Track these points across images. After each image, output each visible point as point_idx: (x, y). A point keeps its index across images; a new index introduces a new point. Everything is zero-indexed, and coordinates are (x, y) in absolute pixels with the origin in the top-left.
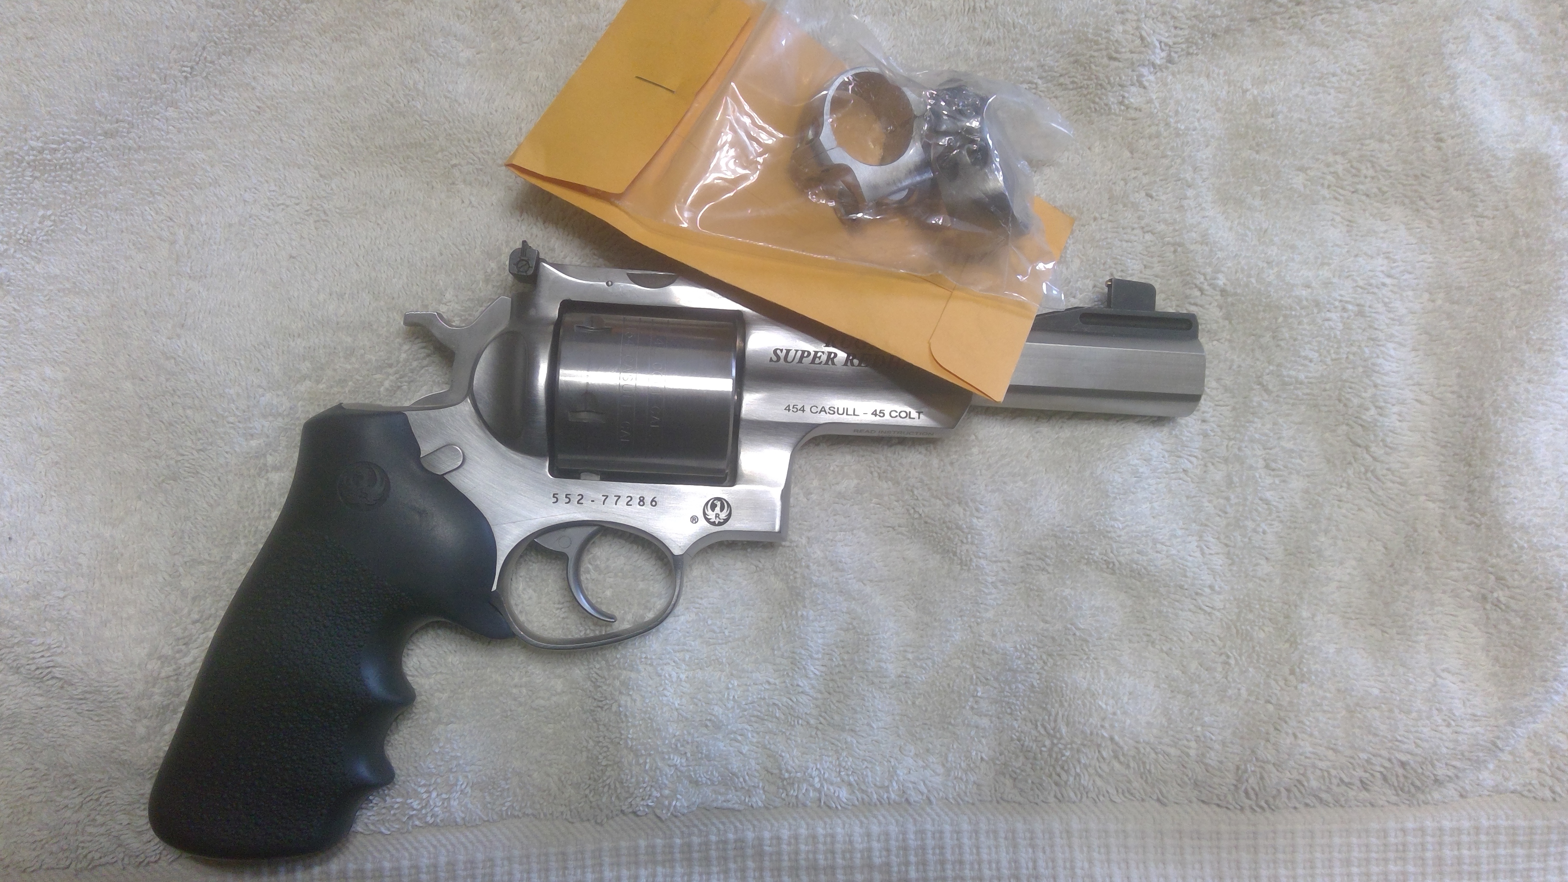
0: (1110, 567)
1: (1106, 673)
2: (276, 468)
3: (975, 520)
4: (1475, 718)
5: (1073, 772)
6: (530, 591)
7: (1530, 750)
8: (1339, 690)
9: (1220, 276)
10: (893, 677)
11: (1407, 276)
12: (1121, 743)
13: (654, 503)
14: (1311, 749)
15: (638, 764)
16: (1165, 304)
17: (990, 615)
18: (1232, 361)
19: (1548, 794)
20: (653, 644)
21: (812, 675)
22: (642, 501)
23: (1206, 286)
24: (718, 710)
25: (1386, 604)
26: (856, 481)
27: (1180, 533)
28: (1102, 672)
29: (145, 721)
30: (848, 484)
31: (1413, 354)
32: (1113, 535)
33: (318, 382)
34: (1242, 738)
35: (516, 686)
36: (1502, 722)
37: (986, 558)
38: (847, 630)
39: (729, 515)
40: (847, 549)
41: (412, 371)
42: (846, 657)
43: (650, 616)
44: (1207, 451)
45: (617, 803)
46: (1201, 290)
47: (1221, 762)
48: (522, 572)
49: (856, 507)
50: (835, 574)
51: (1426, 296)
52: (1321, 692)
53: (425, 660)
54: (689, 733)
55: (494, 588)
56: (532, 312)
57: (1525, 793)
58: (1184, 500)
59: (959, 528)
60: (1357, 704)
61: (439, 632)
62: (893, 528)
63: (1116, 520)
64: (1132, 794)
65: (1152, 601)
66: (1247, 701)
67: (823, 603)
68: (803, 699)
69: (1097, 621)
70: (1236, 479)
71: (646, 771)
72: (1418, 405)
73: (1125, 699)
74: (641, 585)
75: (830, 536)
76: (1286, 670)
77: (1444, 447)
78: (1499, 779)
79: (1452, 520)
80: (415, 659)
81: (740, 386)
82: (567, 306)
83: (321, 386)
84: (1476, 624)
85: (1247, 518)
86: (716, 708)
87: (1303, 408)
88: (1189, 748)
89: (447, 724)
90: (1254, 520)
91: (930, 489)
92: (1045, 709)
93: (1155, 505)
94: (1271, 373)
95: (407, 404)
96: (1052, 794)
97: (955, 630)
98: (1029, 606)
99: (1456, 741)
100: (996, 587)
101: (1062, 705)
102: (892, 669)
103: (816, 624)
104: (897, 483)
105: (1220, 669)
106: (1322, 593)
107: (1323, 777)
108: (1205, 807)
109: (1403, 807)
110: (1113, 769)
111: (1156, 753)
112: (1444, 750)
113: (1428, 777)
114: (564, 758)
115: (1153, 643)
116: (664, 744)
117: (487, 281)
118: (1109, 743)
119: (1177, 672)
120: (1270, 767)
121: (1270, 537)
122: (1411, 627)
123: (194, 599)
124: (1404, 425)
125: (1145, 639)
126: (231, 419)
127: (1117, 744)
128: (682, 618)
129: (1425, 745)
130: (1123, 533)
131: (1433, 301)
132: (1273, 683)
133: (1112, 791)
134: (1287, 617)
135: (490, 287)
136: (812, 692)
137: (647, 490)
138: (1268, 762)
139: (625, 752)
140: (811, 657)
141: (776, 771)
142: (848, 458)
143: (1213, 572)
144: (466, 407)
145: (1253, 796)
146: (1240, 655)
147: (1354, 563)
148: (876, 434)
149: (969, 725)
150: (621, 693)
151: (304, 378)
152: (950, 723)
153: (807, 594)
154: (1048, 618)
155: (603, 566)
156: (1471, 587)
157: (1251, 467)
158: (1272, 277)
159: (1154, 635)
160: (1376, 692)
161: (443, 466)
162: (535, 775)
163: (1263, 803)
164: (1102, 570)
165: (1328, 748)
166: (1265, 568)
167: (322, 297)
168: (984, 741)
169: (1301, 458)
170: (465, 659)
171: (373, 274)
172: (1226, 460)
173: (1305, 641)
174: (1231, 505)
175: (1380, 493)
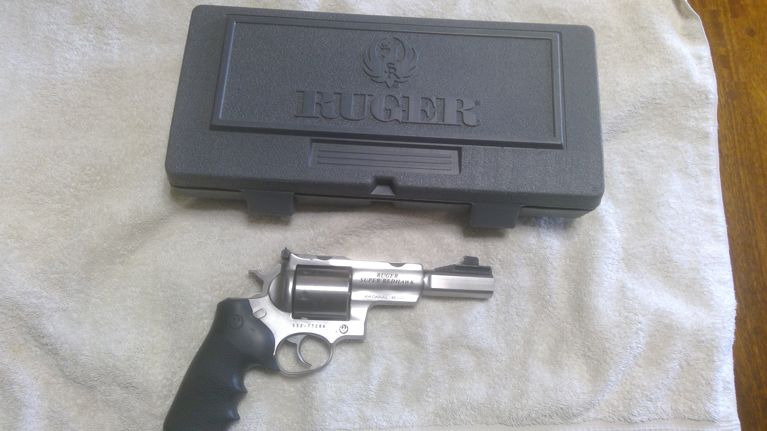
0: (468, 347)
1: (469, 383)
2: (206, 318)
3: (425, 333)
4: (584, 393)
5: (458, 414)
6: (284, 358)
7: (605, 406)
8: (540, 385)
9: (498, 256)
10: (400, 385)
11: (557, 254)
12: (473, 404)
13: (324, 326)
14: (532, 404)
15: (318, 414)
16: (482, 263)
17: (431, 364)
18: (505, 281)
19: (612, 420)
20: (323, 374)
21: (374, 385)
22: (320, 326)
23: (494, 259)
24: (344, 396)
25: (555, 357)
26: (388, 321)
27: (490, 336)
28: (468, 383)
29: (160, 400)
30: (385, 322)
31: (561, 278)
32: (469, 337)
33: (220, 291)
34: (511, 401)
35: (279, 390)
36: (592, 395)
37: (429, 345)
38: (386, 370)
39: (347, 330)
40: (385, 343)
41: (249, 288)
42: (385, 378)
43: (322, 365)
44: (498, 310)
45: (311, 427)
46: (493, 260)
47: (504, 409)
48: (281, 352)
49: (388, 329)
50: (382, 351)
51: (564, 260)
52: (534, 386)
53: (249, 381)
54: (335, 404)
55: (274, 354)
56: (288, 268)
57: (604, 420)
58: (492, 326)
59: (420, 335)
60: (546, 389)
61: (255, 372)
62: (400, 336)
63: (470, 332)
64: (477, 422)
65: (483, 359)
66: (512, 389)
67: (378, 361)
68: (372, 393)
69: (466, 365)
70: (507, 319)
71: (320, 416)
72: (563, 295)
73: (475, 391)
74: (319, 355)
75: (380, 339)
76: (524, 379)
77: (571, 307)
78: (596, 415)
79: (574, 330)
80: (246, 381)
81: (350, 290)
82: (298, 266)
83: (221, 293)
84: (583, 364)
85: (511, 331)
86: (343, 395)
87: (527, 296)
88: (494, 405)
89: (256, 402)
90: (514, 332)
91: (411, 323)
92: (450, 395)
93: (482, 327)
94: (516, 285)
95: (249, 297)
96: (452, 422)
97: (420, 369)
98: (444, 361)
99: (578, 401)
100: (433, 355)
101: (455, 394)
102: (400, 382)
103: (376, 367)
104: (401, 321)
105: (504, 380)
106: (536, 355)
107: (536, 413)
108: (501, 425)
109: (565, 425)
110: (471, 413)
111: (484, 407)
112: (574, 404)
113: (570, 413)
114: (294, 414)
115: (484, 373)
116: (326, 407)
117: (273, 259)
118: (469, 404)
119: (491, 382)
120: (520, 410)
121: (519, 337)
122: (562, 365)
123: (179, 360)
124: (558, 301)
125: (481, 371)
126: (194, 303)
127: (472, 404)
128: (332, 366)
129: (568, 402)
130: (472, 336)
131: (566, 262)
132: (520, 383)
133: (471, 421)
134: (525, 362)
135: (273, 261)
136: (374, 390)
137: (322, 322)
138: (519, 409)
139: (314, 410)
140: (374, 379)
141: (363, 417)
142: (386, 313)
143: (501, 349)
144: (267, 298)
145: (515, 421)
146: (511, 375)
147: (546, 345)
148: (393, 305)
149: (425, 401)
150: (313, 391)
151: (217, 290)
152: (419, 401)
153: (373, 358)
154: (450, 365)
155: (307, 349)
156: (581, 352)
157: (512, 315)
158: (514, 256)
159: (484, 370)
160: (552, 385)
161: (260, 316)
162: (284, 420)
163: (519, 423)
164: (466, 348)
165: (537, 403)
166: (518, 347)
167: (223, 265)
168: (430, 406)
169: (527, 312)
170: (263, 381)
171: (238, 258)
172: (504, 313)
173: (530, 370)
174: (506, 327)
175: (553, 322)
